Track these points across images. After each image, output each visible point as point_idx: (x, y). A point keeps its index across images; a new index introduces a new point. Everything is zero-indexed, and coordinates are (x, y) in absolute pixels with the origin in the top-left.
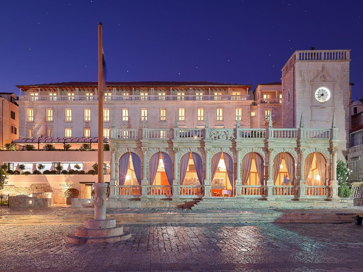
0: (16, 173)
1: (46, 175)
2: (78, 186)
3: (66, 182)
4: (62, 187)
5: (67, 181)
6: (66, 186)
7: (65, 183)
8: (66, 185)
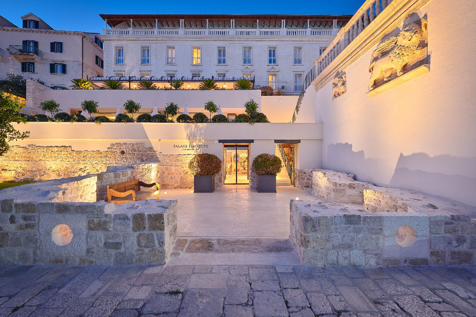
0: (74, 119)
1: (144, 124)
2: (216, 149)
3: (189, 139)
4: (181, 151)
5: (191, 137)
6: (188, 148)
7: (187, 142)
8: (188, 146)
